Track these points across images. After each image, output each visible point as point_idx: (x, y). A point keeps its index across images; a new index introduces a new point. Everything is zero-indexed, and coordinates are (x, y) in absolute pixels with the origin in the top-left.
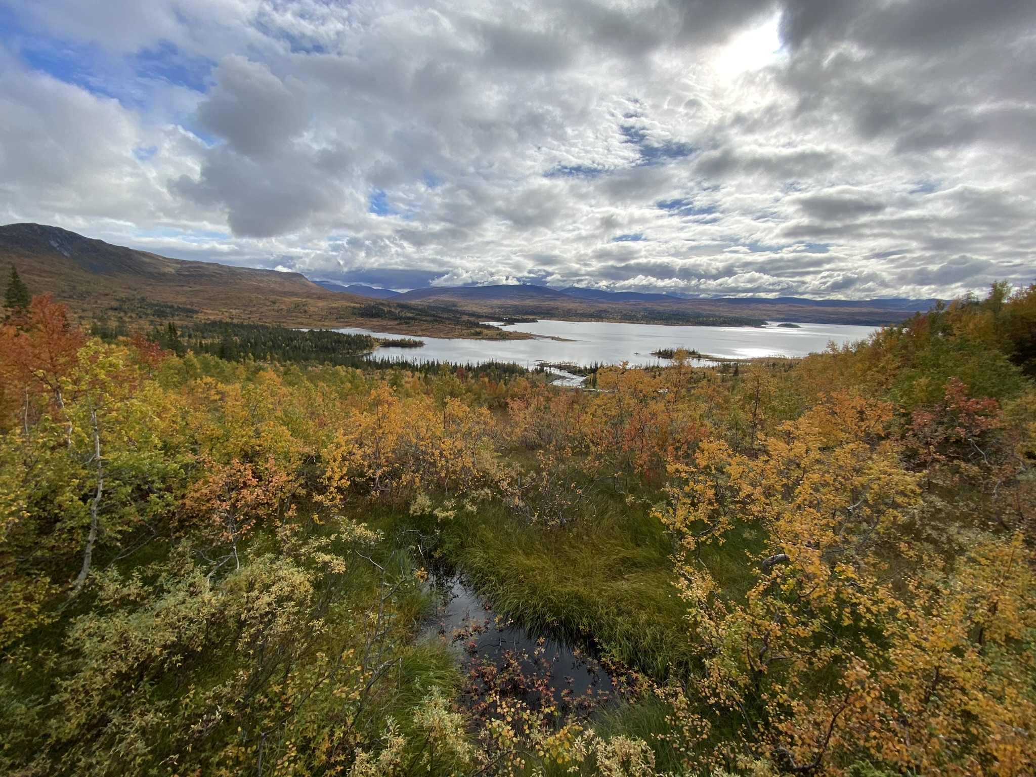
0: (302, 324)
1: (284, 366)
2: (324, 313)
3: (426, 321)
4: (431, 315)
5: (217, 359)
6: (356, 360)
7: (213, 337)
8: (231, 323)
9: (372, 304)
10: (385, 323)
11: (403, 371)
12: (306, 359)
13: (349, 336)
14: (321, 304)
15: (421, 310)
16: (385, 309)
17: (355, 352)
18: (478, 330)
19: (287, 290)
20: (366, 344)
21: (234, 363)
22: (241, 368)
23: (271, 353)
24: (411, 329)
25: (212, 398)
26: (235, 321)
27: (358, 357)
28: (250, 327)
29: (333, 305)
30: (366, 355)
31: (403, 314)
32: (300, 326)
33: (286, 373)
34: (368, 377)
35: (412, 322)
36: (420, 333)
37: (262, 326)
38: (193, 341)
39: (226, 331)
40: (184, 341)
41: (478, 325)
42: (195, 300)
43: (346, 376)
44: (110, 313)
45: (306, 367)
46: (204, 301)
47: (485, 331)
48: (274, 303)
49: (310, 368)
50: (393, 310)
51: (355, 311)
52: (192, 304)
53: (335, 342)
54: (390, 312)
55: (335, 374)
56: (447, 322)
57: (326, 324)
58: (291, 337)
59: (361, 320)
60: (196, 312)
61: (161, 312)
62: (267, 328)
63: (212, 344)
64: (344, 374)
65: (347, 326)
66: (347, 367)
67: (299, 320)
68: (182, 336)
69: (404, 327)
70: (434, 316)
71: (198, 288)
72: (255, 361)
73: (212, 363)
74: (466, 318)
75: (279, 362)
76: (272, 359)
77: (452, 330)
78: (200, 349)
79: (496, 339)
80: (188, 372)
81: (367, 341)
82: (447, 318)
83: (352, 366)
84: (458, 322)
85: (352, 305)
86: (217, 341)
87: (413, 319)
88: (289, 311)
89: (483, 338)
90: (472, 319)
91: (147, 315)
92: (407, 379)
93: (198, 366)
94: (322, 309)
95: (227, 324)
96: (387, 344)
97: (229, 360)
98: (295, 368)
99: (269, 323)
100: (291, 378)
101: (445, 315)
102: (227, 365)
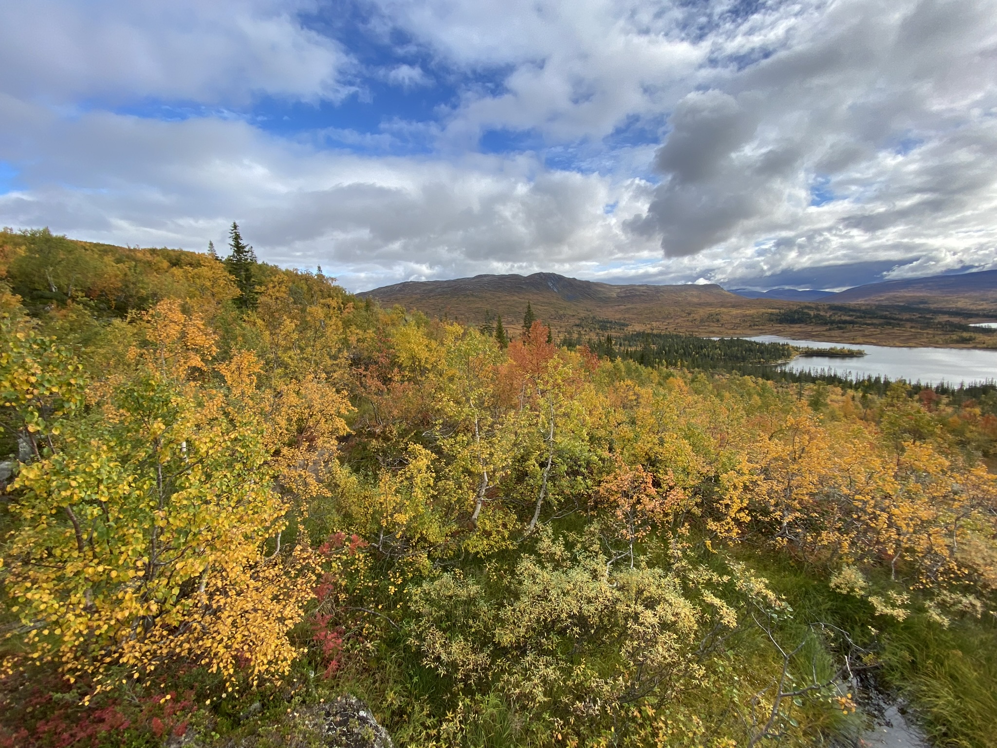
0: (713, 332)
1: (693, 373)
2: (738, 321)
3: (872, 324)
4: (882, 317)
5: (637, 364)
6: (768, 370)
7: (636, 346)
8: (652, 334)
9: (795, 308)
10: (809, 328)
11: (829, 387)
12: (714, 367)
13: (762, 344)
14: (734, 312)
15: (865, 312)
16: (812, 313)
17: (767, 361)
18: (965, 335)
19: (702, 301)
20: (783, 353)
21: (650, 368)
22: (655, 373)
23: (682, 360)
24: (846, 335)
25: (630, 398)
26: (655, 332)
27: (771, 367)
28: (666, 336)
29: (748, 312)
30: (780, 365)
31: (836, 318)
32: (711, 335)
33: (693, 381)
34: (780, 390)
35: (850, 326)
36: (861, 340)
37: (676, 335)
38: (622, 348)
39: (647, 341)
40: (616, 348)
41: (966, 329)
42: (627, 316)
43: (754, 388)
44: (575, 328)
45: (712, 375)
46: (634, 316)
47: (981, 337)
48: (689, 314)
49: (716, 377)
50: (822, 313)
51: (773, 317)
52: (625, 319)
53: (746, 351)
54: (817, 316)
55: (742, 385)
56: (909, 325)
57: (738, 332)
58: (701, 345)
59: (778, 327)
60: (627, 325)
61: (604, 325)
62: (680, 337)
63: (636, 351)
64: (753, 385)
65: (761, 334)
66: (756, 377)
67: (711, 329)
68: (615, 344)
69: (836, 333)
70: (885, 317)
71: (630, 306)
72: (667, 368)
73: (634, 368)
74: (945, 318)
75: (688, 368)
76: (682, 366)
77: (914, 337)
78: (626, 356)
80: (615, 374)
81: (783, 350)
82: (907, 320)
83: (763, 377)
84: (927, 324)
85: (770, 311)
86: (639, 349)
88: (702, 321)
89: (975, 348)
90: (956, 320)
91: (595, 329)
92: (834, 397)
93: (623, 370)
94: (736, 317)
95: (648, 335)
96: (810, 354)
97: (646, 366)
98: (702, 376)
99: (683, 333)
100: (696, 385)
101: (906, 316)
102: (644, 370)
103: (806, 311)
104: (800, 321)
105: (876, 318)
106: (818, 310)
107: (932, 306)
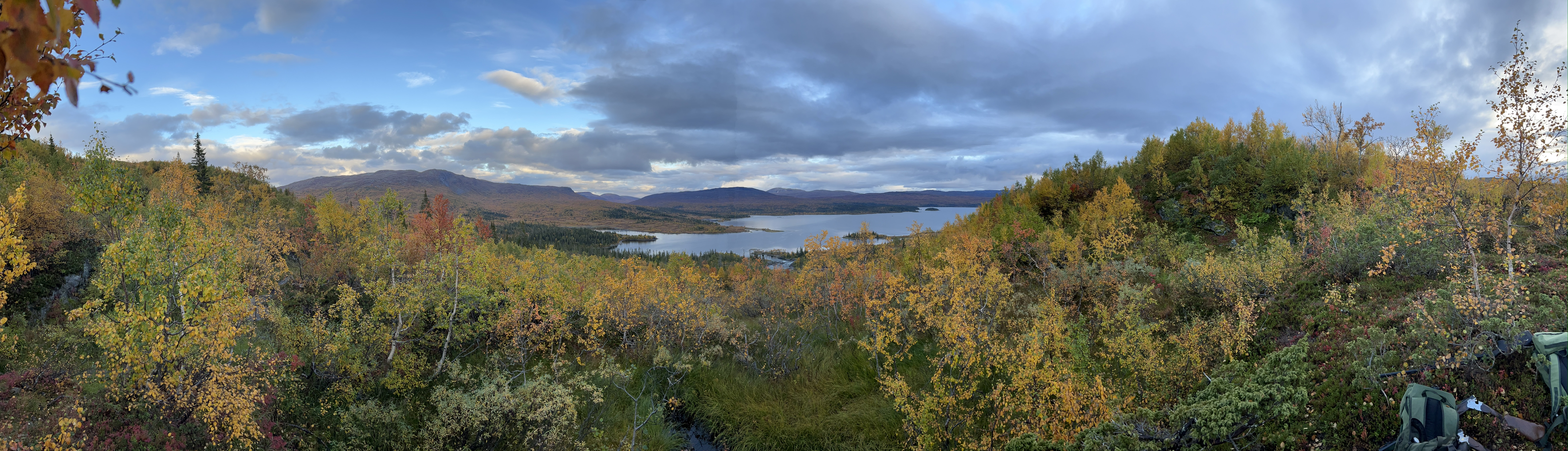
0: (568, 223)
3: (658, 220)
4: (662, 215)
5: (516, 246)
6: (606, 251)
7: (515, 233)
9: (618, 208)
10: (627, 222)
11: (640, 260)
12: (571, 249)
13: (600, 233)
14: (582, 209)
15: (654, 211)
16: (628, 212)
17: (605, 245)
18: (700, 226)
19: (560, 200)
20: (613, 239)
24: (646, 226)
26: (528, 222)
27: (607, 249)
29: (591, 209)
30: (613, 249)
31: (641, 215)
32: (567, 225)
35: (647, 221)
36: (654, 230)
37: (543, 225)
38: (504, 234)
39: (523, 229)
40: (499, 234)
41: (700, 222)
42: (505, 209)
46: (512, 210)
47: (706, 227)
48: (551, 210)
50: (633, 212)
51: (605, 215)
52: (504, 211)
53: (591, 237)
54: (630, 214)
56: (675, 220)
57: (586, 224)
58: (561, 232)
59: (609, 222)
60: (506, 217)
62: (546, 226)
63: (515, 237)
67: (567, 221)
69: (641, 225)
70: (664, 215)
73: (514, 248)
74: (690, 216)
77: (679, 227)
78: (507, 239)
79: (715, 233)
81: (613, 236)
82: (675, 217)
84: (684, 220)
85: (603, 210)
86: (517, 235)
87: (649, 218)
88: (561, 215)
90: (695, 217)
93: (506, 249)
96: (629, 240)
99: (547, 223)
101: (674, 215)
102: (523, 250)
103: (624, 210)
104: (621, 217)
106: (630, 209)
107: (685, 209)
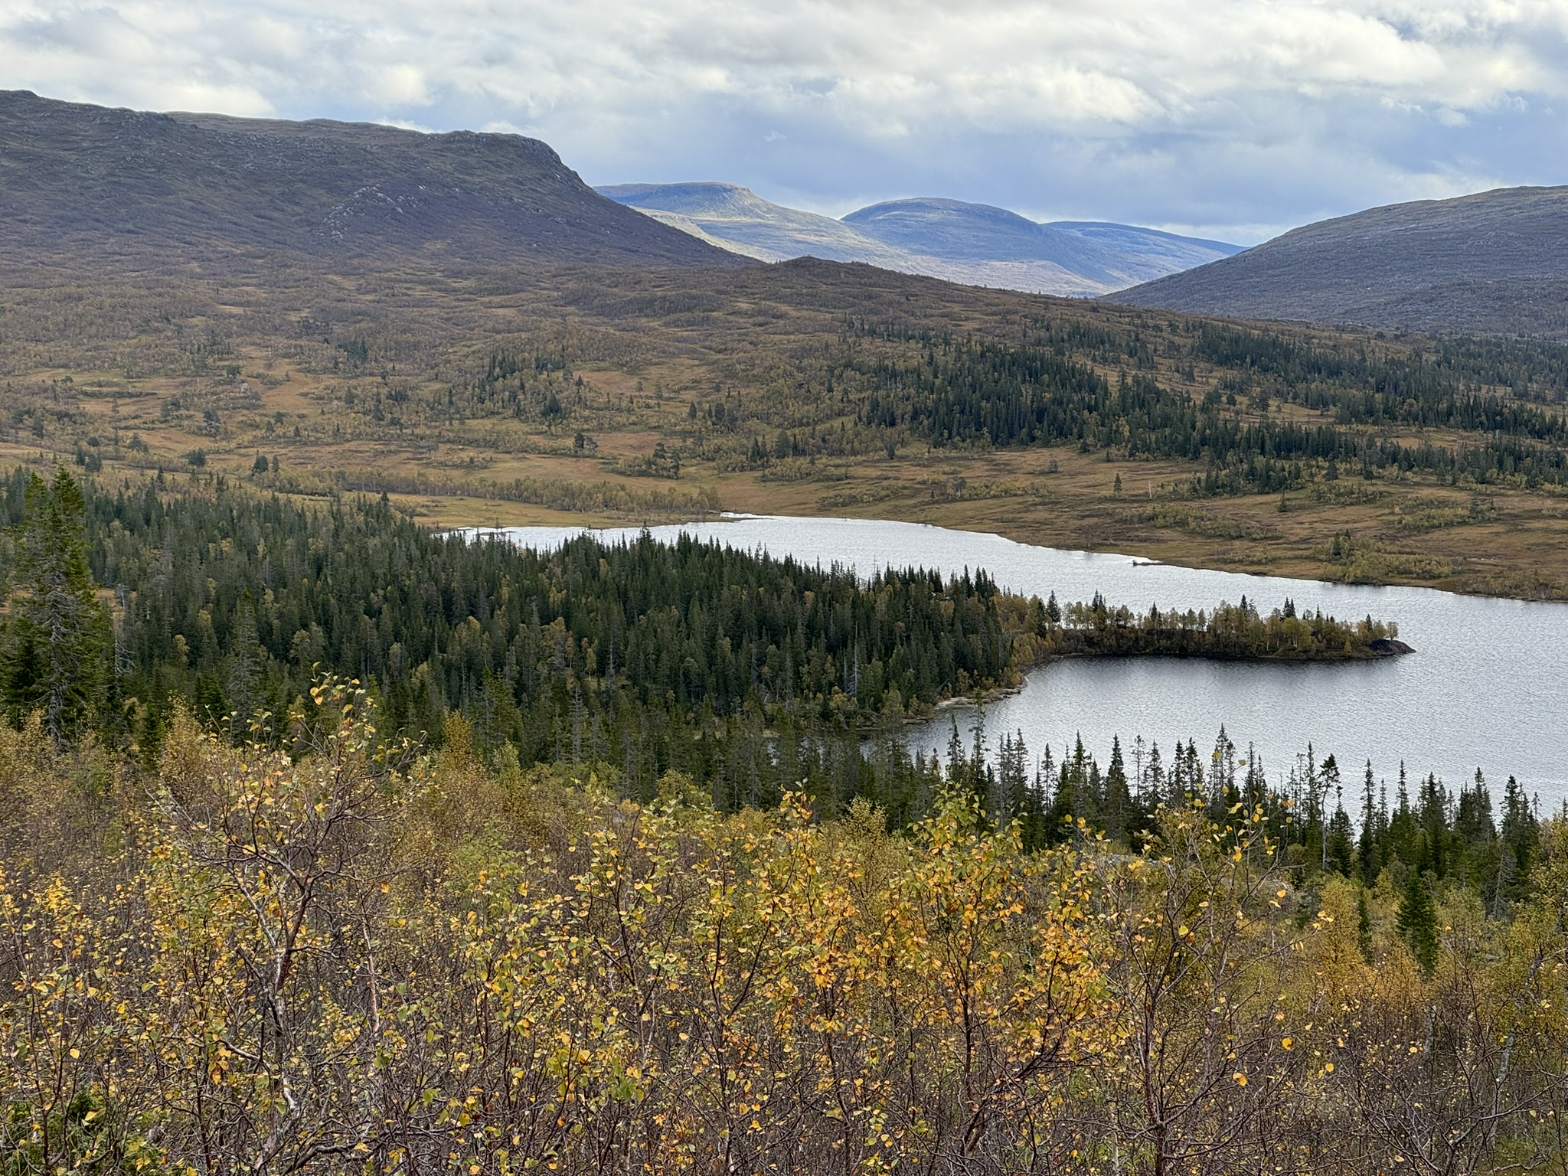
3: (1427, 460)
31: (1242, 414)
35: (1315, 472)
36: (1374, 558)
50: (1166, 380)
104: (1048, 426)
105: (1444, 419)
106: (1144, 356)
